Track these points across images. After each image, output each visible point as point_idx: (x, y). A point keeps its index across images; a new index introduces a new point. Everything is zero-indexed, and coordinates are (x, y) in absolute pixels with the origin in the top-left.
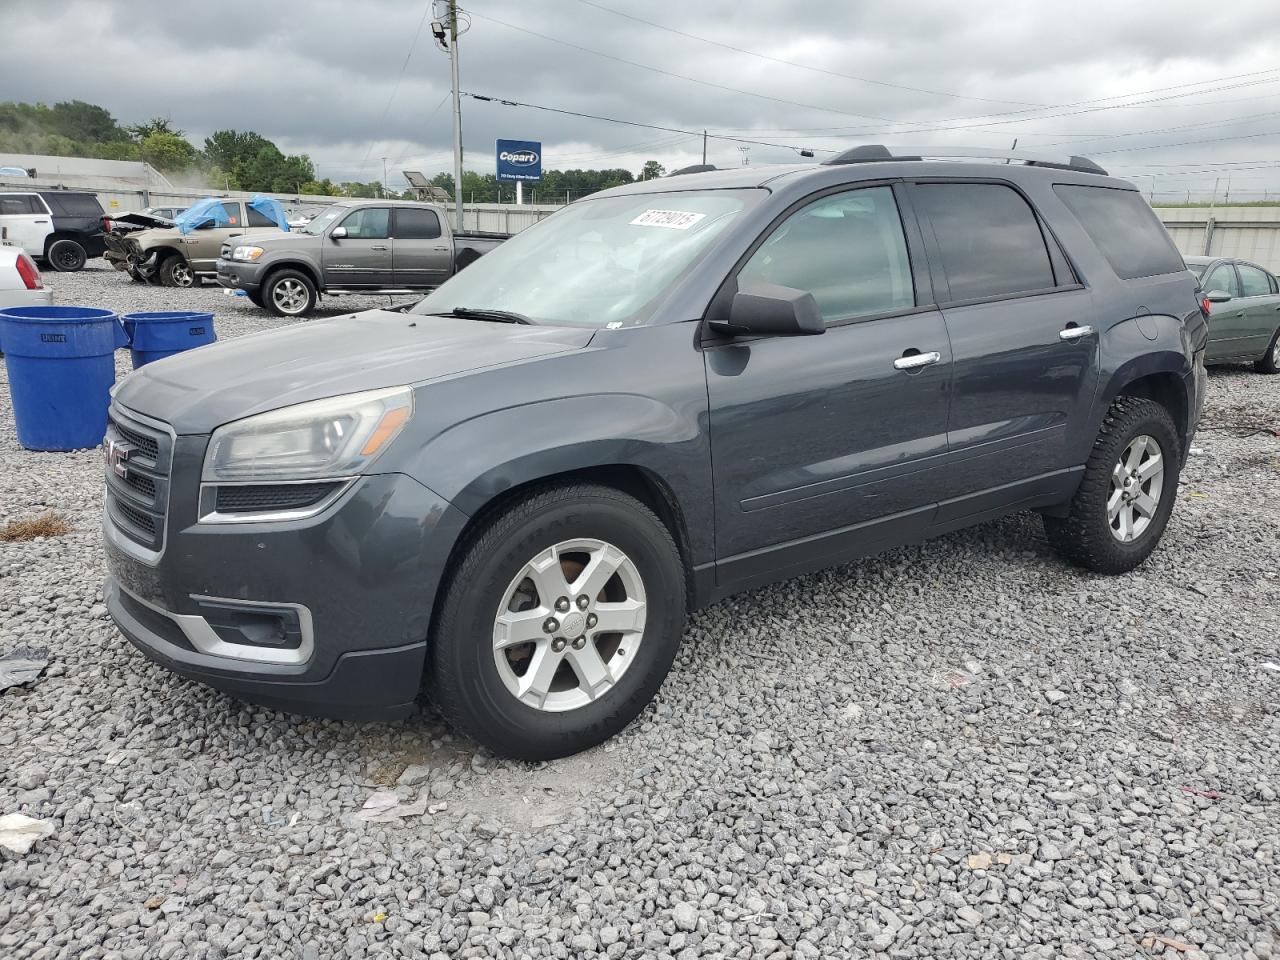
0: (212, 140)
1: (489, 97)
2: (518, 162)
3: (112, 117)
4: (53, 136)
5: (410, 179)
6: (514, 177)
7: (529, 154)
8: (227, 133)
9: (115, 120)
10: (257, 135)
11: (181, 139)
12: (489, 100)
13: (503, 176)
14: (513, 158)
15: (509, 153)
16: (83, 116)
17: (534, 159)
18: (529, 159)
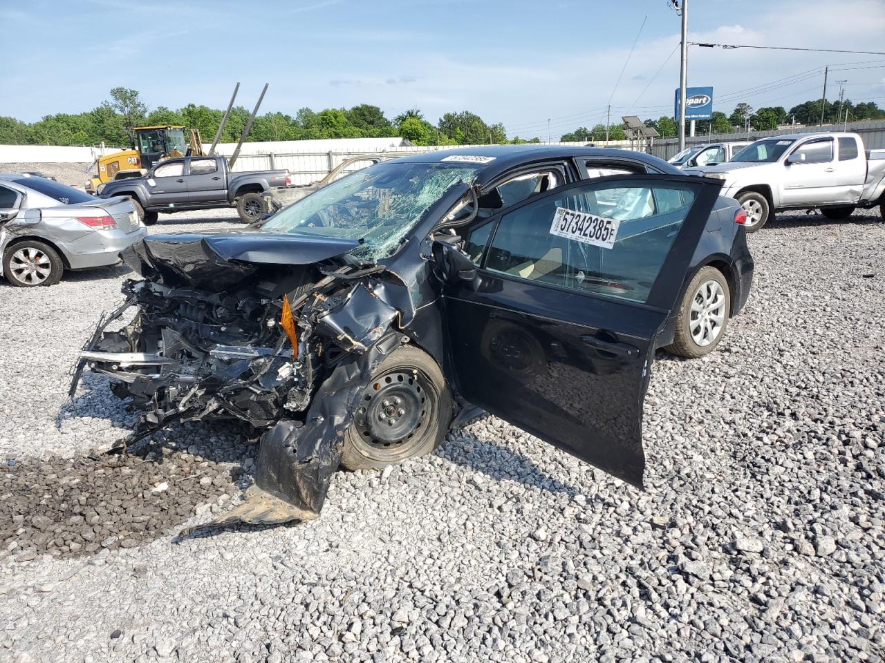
4: (350, 127)
5: (627, 123)
7: (703, 97)
12: (712, 46)
16: (366, 113)
17: (706, 101)
18: (702, 101)
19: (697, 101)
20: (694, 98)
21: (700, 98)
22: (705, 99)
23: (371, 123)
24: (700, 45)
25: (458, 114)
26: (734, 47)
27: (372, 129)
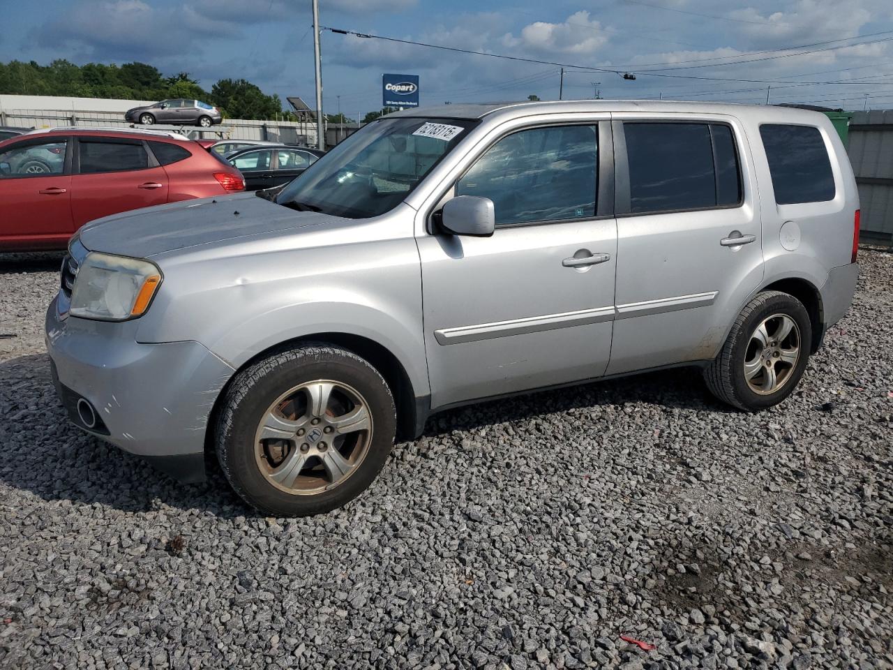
0: (217, 85)
1: (345, 30)
2: (400, 91)
3: (159, 72)
4: (120, 86)
5: (293, 104)
6: (396, 103)
7: (410, 85)
8: (226, 80)
9: (161, 74)
10: (246, 81)
11: (196, 85)
12: (345, 33)
13: (388, 102)
14: (396, 88)
15: (393, 84)
16: (140, 72)
17: (413, 89)
18: (409, 89)
19: (404, 88)
20: (401, 85)
21: (406, 85)
22: (411, 87)
23: (147, 84)
24: (333, 31)
25: (233, 82)
26: (367, 37)
27: (147, 90)
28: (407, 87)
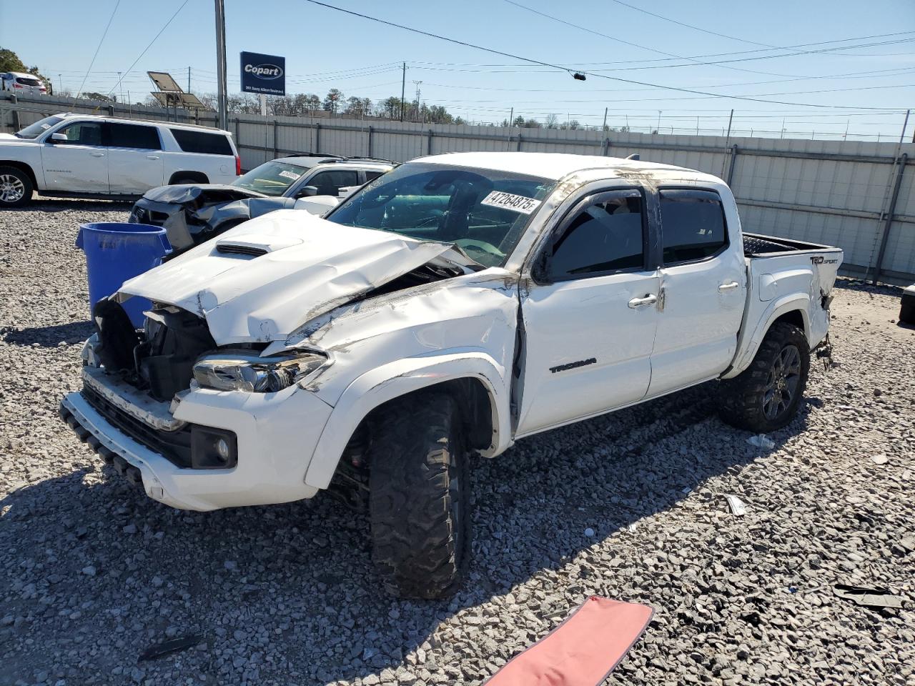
2: (262, 75)
5: (156, 81)
6: (258, 89)
7: (274, 68)
13: (247, 88)
15: (254, 66)
17: (278, 73)
18: (273, 73)
19: (268, 71)
20: (264, 68)
21: (270, 68)
22: (276, 71)
28: (272, 71)
